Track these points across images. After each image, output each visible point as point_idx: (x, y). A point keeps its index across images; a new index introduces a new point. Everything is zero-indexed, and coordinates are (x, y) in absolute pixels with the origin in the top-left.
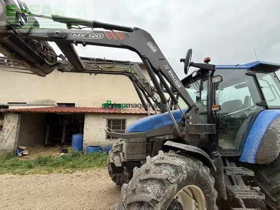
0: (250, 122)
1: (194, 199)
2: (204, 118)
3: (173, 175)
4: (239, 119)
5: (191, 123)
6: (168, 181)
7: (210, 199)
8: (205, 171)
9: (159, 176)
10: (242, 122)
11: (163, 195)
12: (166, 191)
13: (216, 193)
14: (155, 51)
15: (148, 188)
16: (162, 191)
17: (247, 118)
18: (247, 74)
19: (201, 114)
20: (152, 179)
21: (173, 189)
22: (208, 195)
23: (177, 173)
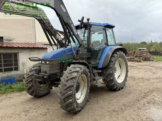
0: (102, 52)
1: (83, 81)
2: (86, 50)
3: (80, 70)
4: (98, 50)
5: (81, 53)
7: (88, 80)
8: (87, 70)
10: (100, 52)
13: (90, 79)
14: (65, 11)
15: (73, 74)
16: (78, 74)
17: (101, 50)
18: (103, 29)
19: (85, 48)
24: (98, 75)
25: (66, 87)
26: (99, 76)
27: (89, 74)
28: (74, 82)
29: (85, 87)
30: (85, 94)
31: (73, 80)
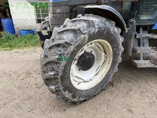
1: (105, 53)
3: (86, 28)
6: (80, 31)
7: (117, 52)
8: (116, 30)
9: (73, 28)
11: (75, 41)
12: (78, 38)
13: (122, 49)
15: (64, 37)
16: (75, 38)
20: (67, 31)
21: (85, 38)
22: (115, 49)
23: (89, 26)
24: (147, 44)
25: (47, 60)
26: (150, 46)
27: (121, 39)
28: (60, 55)
29: (107, 63)
30: (104, 76)
31: (59, 49)
